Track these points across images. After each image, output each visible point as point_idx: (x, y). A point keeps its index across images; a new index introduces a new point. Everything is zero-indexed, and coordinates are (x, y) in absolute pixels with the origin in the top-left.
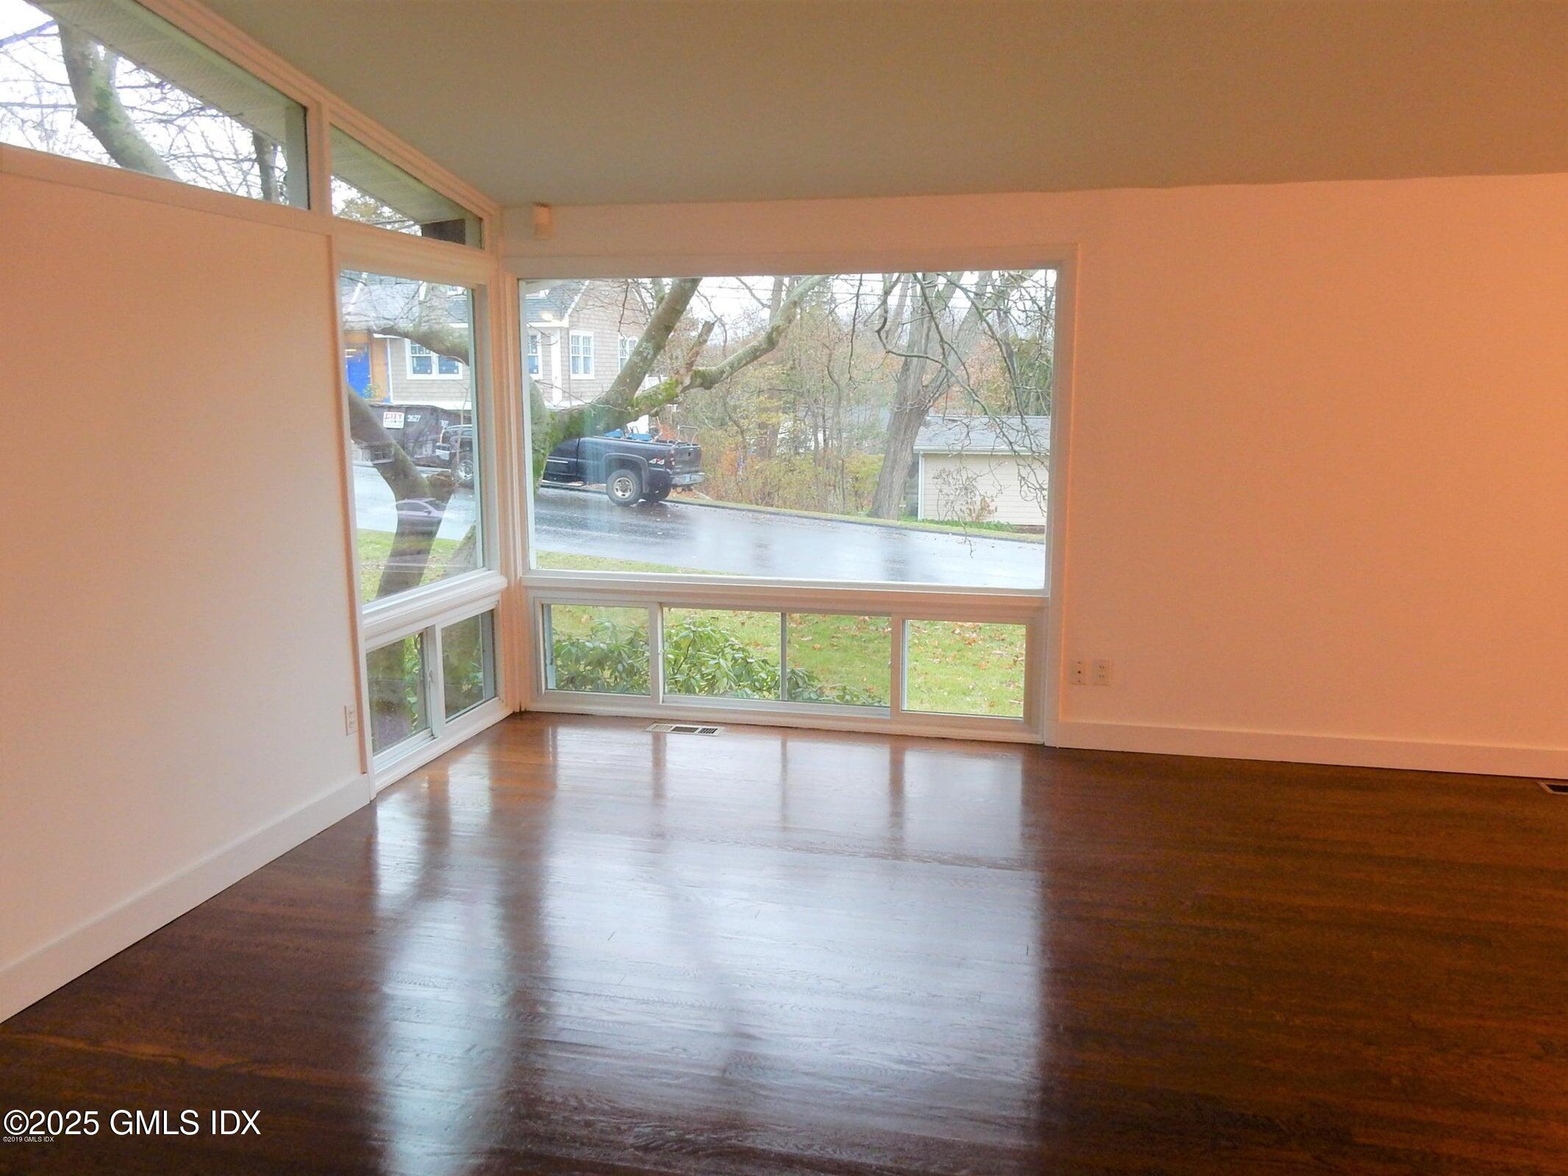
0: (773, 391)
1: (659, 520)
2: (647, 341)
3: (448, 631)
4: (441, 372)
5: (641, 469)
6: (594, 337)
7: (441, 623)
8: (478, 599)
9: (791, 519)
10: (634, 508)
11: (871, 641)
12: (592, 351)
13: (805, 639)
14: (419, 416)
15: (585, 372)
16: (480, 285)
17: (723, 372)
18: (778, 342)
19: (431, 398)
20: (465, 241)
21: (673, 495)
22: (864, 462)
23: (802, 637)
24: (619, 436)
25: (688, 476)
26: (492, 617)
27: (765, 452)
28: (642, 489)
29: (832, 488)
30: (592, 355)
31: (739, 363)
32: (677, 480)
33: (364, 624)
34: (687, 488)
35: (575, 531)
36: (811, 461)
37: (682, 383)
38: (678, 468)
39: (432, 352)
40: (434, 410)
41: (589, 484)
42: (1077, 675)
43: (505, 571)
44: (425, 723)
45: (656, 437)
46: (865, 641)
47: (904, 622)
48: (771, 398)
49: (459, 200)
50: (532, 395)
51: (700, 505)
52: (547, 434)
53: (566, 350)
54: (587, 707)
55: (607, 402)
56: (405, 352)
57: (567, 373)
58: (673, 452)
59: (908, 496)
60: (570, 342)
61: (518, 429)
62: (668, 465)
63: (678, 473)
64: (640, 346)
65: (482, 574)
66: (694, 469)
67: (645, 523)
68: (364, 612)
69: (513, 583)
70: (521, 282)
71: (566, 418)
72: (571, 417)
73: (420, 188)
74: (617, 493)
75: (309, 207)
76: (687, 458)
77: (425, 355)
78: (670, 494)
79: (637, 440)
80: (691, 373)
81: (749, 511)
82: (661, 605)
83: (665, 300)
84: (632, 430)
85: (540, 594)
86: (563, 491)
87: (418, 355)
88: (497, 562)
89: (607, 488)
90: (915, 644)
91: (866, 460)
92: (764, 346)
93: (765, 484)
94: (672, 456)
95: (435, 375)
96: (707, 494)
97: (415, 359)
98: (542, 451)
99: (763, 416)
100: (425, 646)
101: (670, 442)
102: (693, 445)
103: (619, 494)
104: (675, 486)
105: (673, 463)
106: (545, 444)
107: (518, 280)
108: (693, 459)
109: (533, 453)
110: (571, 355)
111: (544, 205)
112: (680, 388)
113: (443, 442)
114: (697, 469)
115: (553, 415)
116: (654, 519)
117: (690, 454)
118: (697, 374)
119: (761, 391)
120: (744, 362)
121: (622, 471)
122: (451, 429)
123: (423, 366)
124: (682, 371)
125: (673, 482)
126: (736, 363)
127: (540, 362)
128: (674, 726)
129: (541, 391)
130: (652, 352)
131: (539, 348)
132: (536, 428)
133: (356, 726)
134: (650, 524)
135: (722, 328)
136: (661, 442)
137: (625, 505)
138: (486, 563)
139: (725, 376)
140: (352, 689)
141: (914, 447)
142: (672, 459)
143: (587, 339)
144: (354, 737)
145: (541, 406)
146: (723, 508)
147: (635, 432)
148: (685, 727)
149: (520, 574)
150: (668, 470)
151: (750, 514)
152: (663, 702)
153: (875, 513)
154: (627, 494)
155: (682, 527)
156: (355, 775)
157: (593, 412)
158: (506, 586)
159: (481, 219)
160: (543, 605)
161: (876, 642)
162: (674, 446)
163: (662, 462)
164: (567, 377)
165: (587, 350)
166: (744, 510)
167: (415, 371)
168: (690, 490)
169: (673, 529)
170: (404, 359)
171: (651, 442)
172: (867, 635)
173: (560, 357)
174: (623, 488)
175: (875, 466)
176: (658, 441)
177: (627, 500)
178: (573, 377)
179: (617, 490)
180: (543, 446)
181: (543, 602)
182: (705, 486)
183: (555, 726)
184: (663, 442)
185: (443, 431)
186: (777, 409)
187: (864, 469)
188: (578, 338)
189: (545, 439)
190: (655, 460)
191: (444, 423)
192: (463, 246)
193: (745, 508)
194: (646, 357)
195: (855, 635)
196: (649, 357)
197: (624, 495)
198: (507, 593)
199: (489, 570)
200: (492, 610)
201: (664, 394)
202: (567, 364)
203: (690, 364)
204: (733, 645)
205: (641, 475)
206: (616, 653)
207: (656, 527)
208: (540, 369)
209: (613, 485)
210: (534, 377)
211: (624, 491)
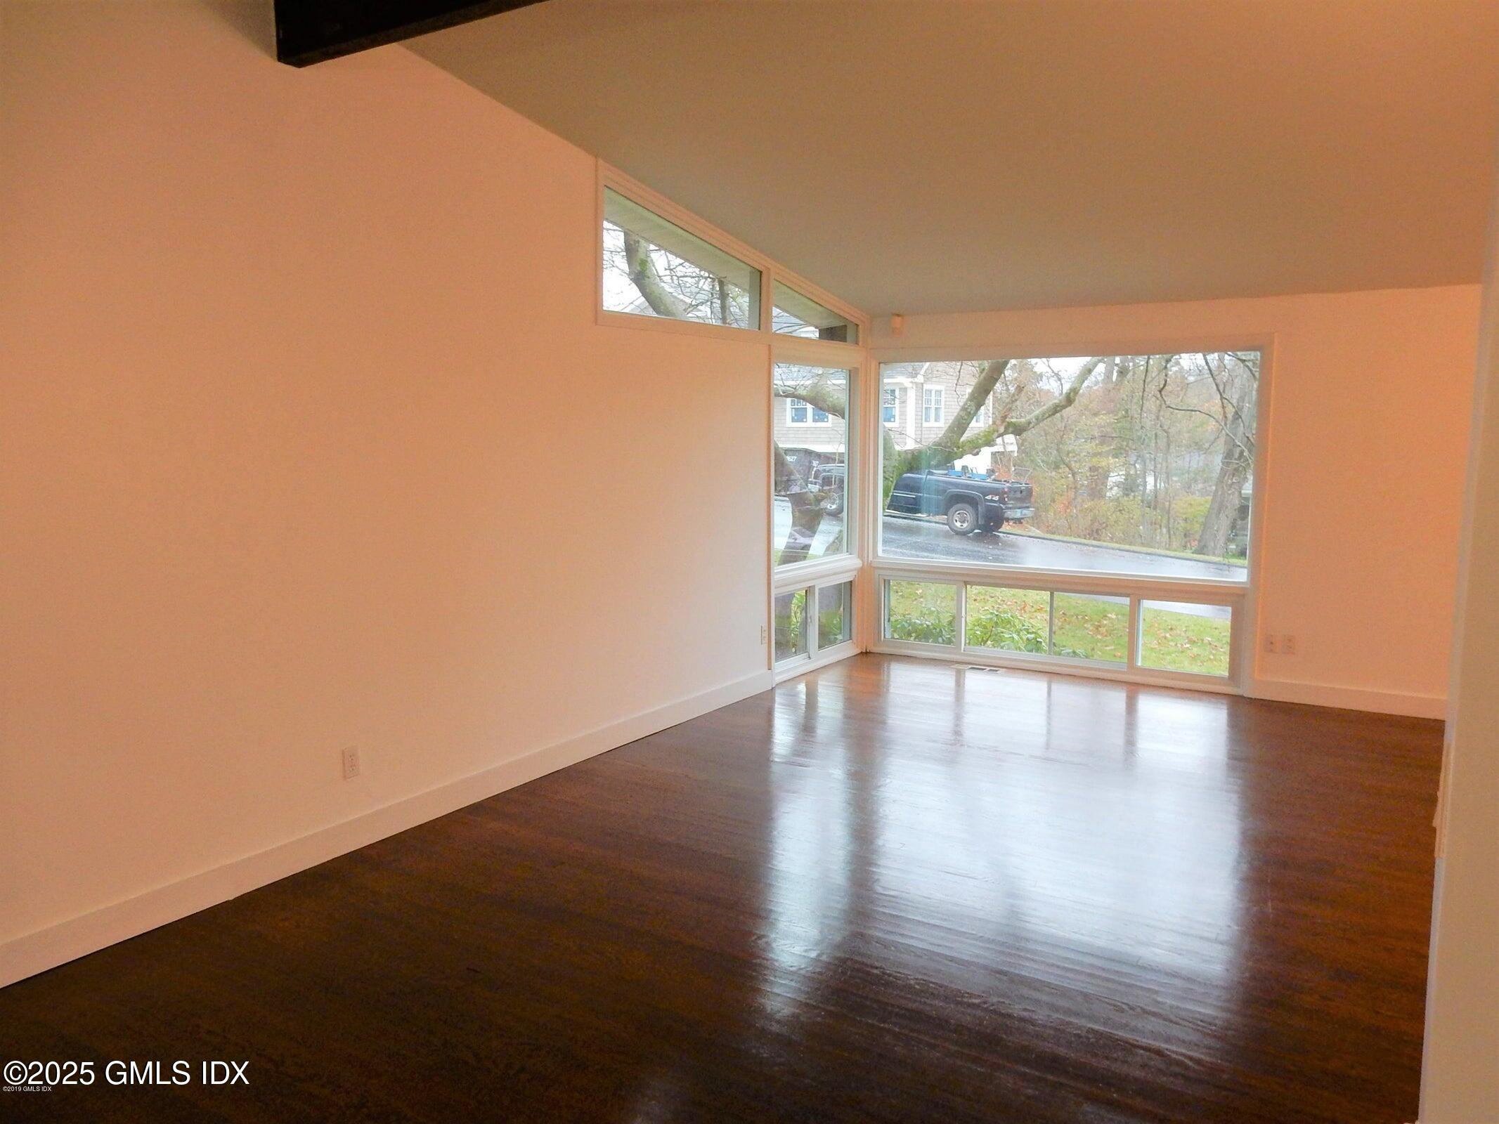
0: (1104, 439)
1: (991, 547)
2: (971, 401)
3: (821, 590)
4: (814, 420)
5: (977, 504)
6: (946, 390)
7: (820, 584)
8: (842, 573)
9: (1111, 551)
10: (970, 537)
11: (1169, 654)
12: (943, 403)
13: (1108, 648)
14: (796, 457)
15: (936, 421)
16: (855, 368)
17: (1030, 423)
18: (1074, 400)
19: (805, 442)
20: (846, 338)
21: (1006, 527)
22: (1191, 504)
23: (1106, 646)
24: (959, 475)
25: (1019, 510)
26: (851, 585)
27: (1096, 491)
28: (977, 521)
29: (1158, 526)
30: (943, 406)
31: (1043, 416)
32: (1009, 514)
33: (775, 578)
34: (1019, 521)
35: (918, 553)
36: (1139, 502)
37: (997, 431)
38: (1011, 503)
39: (807, 404)
40: (808, 453)
41: (933, 516)
42: (1270, 645)
43: (861, 556)
44: (805, 649)
45: (993, 477)
46: (1163, 654)
47: (1139, 601)
48: (1102, 443)
49: (842, 314)
50: (885, 439)
51: (1030, 537)
52: (894, 467)
53: (920, 402)
54: (912, 652)
55: (940, 445)
56: (786, 404)
57: (920, 421)
58: (1006, 490)
59: (1238, 538)
60: (924, 395)
61: (874, 467)
62: (1002, 501)
63: (1010, 508)
64: (965, 404)
65: (844, 557)
66: (1025, 505)
67: (979, 549)
68: (775, 571)
69: (866, 563)
70: (881, 365)
71: (909, 456)
72: (913, 454)
73: (820, 308)
74: (956, 524)
75: (759, 329)
76: (1019, 495)
77: (802, 406)
78: (1003, 526)
79: (976, 479)
80: (1004, 424)
81: (1075, 543)
82: (966, 583)
83: (986, 371)
84: (972, 471)
85: (881, 572)
86: (909, 521)
87: (796, 407)
88: (856, 549)
89: (948, 519)
90: (1210, 659)
91: (1193, 503)
92: (1063, 403)
93: (1093, 521)
94: (1006, 493)
95: (809, 423)
96: (1038, 528)
97: (794, 410)
98: (891, 479)
99: (1093, 460)
100: (808, 600)
101: (1005, 481)
102: (1026, 484)
103: (958, 524)
104: (1008, 520)
105: (1006, 499)
106: (893, 474)
107: (880, 363)
108: (1025, 496)
109: (884, 480)
110: (924, 406)
111: (898, 315)
112: (996, 434)
113: (814, 478)
114: (1027, 505)
115: (899, 453)
116: (987, 546)
117: (1021, 492)
118: (1010, 424)
119: (1093, 438)
120: (1047, 415)
121: (959, 505)
122: (821, 468)
123: (800, 416)
124: (998, 422)
125: (1006, 515)
126: (1041, 416)
127: (897, 412)
128: (970, 666)
129: (893, 437)
130: (974, 408)
131: (897, 401)
132: (887, 462)
133: (766, 639)
134: (984, 550)
135: (1059, 382)
136: (995, 480)
137: (962, 534)
138: (849, 550)
139: (1031, 426)
140: (766, 616)
141: (1243, 492)
142: (1005, 496)
143: (939, 392)
144: (766, 646)
145: (892, 447)
146: (1051, 540)
147: (974, 471)
148: (977, 667)
149: (871, 558)
150: (1002, 506)
151: (1074, 546)
152: (964, 651)
153: (1201, 550)
154: (965, 525)
155: (1011, 553)
156: (764, 670)
157: (929, 452)
158: (861, 565)
159: (857, 325)
160: (885, 580)
161: (1173, 655)
162: (1008, 484)
163: (996, 498)
164: (920, 425)
165: (938, 402)
166: (1069, 542)
167: (793, 420)
168: (1021, 523)
169: (1003, 555)
170: (785, 410)
171: (988, 481)
172: (1166, 649)
173: (914, 407)
174: (962, 520)
175: (1202, 508)
176: (994, 480)
177: (965, 530)
178: (925, 424)
179: (956, 521)
180: (891, 475)
181: (886, 578)
182: (1036, 520)
183: (890, 661)
184: (998, 481)
185: (815, 469)
186: (1108, 453)
187: (1189, 510)
188: (931, 392)
189: (894, 471)
190: (990, 496)
191: (815, 463)
192: (845, 343)
193: (1071, 541)
194: (970, 413)
195: (1155, 648)
196: (972, 412)
197: (962, 526)
198: (862, 570)
199: (851, 554)
200: (851, 582)
201: (984, 439)
202: (920, 413)
203: (1005, 417)
204: (1028, 629)
205: (977, 510)
206: (938, 630)
207: (988, 553)
208: (897, 418)
209: (953, 515)
210: (888, 425)
211: (963, 522)
